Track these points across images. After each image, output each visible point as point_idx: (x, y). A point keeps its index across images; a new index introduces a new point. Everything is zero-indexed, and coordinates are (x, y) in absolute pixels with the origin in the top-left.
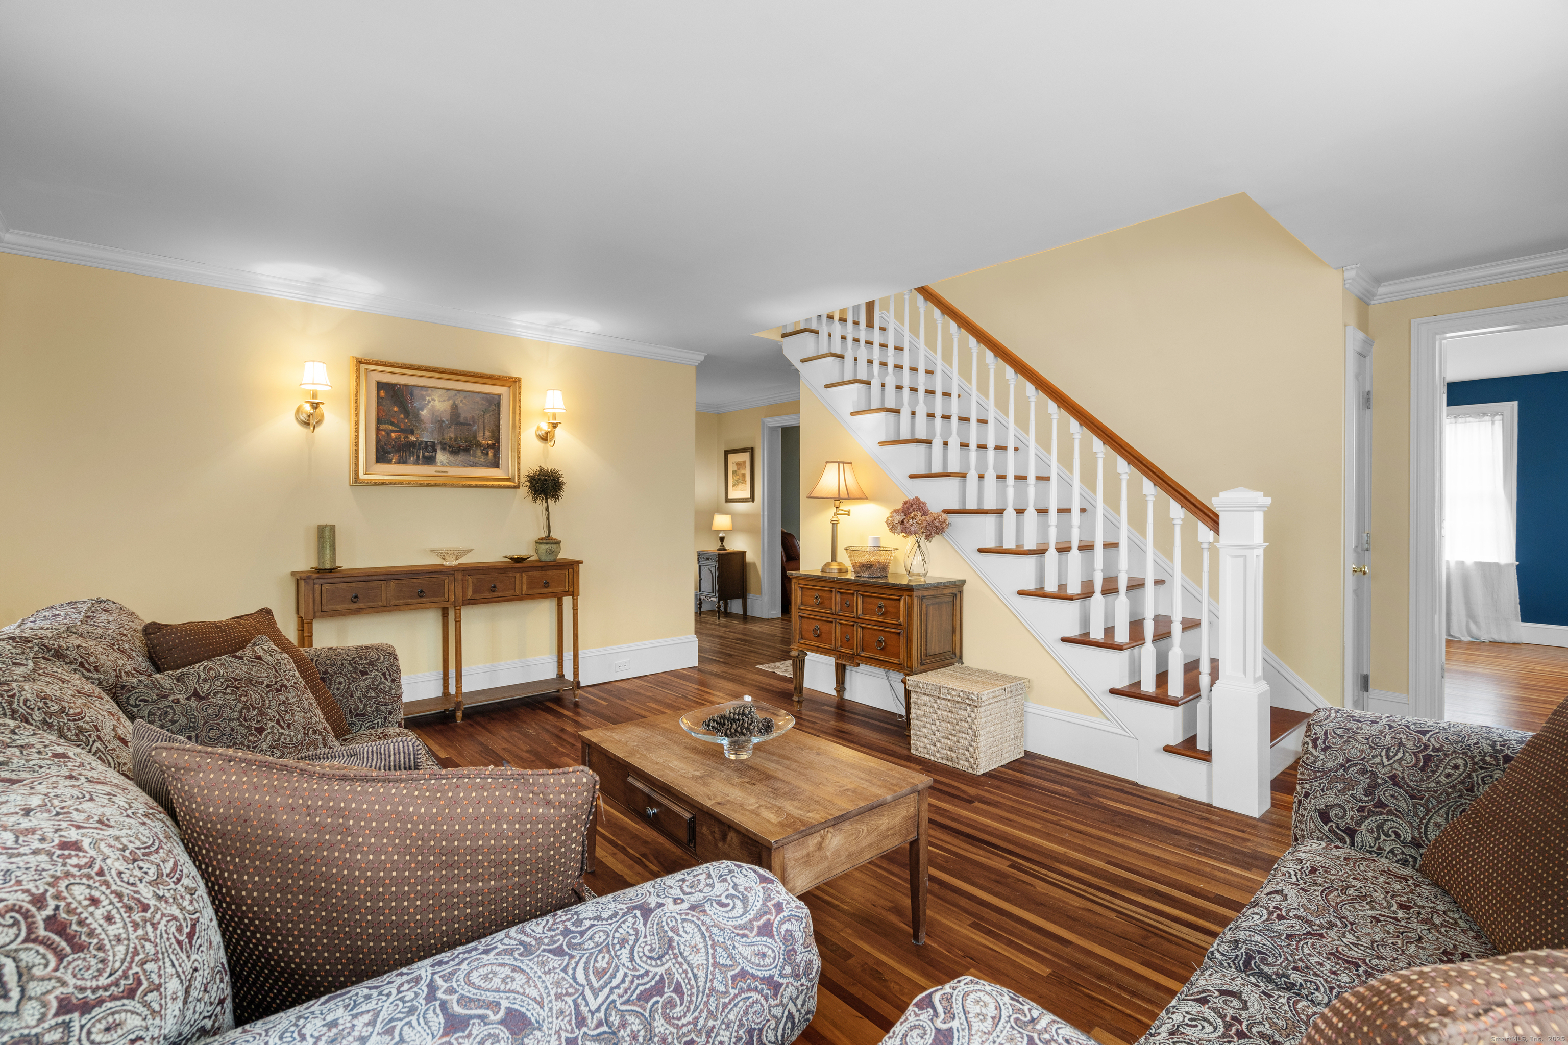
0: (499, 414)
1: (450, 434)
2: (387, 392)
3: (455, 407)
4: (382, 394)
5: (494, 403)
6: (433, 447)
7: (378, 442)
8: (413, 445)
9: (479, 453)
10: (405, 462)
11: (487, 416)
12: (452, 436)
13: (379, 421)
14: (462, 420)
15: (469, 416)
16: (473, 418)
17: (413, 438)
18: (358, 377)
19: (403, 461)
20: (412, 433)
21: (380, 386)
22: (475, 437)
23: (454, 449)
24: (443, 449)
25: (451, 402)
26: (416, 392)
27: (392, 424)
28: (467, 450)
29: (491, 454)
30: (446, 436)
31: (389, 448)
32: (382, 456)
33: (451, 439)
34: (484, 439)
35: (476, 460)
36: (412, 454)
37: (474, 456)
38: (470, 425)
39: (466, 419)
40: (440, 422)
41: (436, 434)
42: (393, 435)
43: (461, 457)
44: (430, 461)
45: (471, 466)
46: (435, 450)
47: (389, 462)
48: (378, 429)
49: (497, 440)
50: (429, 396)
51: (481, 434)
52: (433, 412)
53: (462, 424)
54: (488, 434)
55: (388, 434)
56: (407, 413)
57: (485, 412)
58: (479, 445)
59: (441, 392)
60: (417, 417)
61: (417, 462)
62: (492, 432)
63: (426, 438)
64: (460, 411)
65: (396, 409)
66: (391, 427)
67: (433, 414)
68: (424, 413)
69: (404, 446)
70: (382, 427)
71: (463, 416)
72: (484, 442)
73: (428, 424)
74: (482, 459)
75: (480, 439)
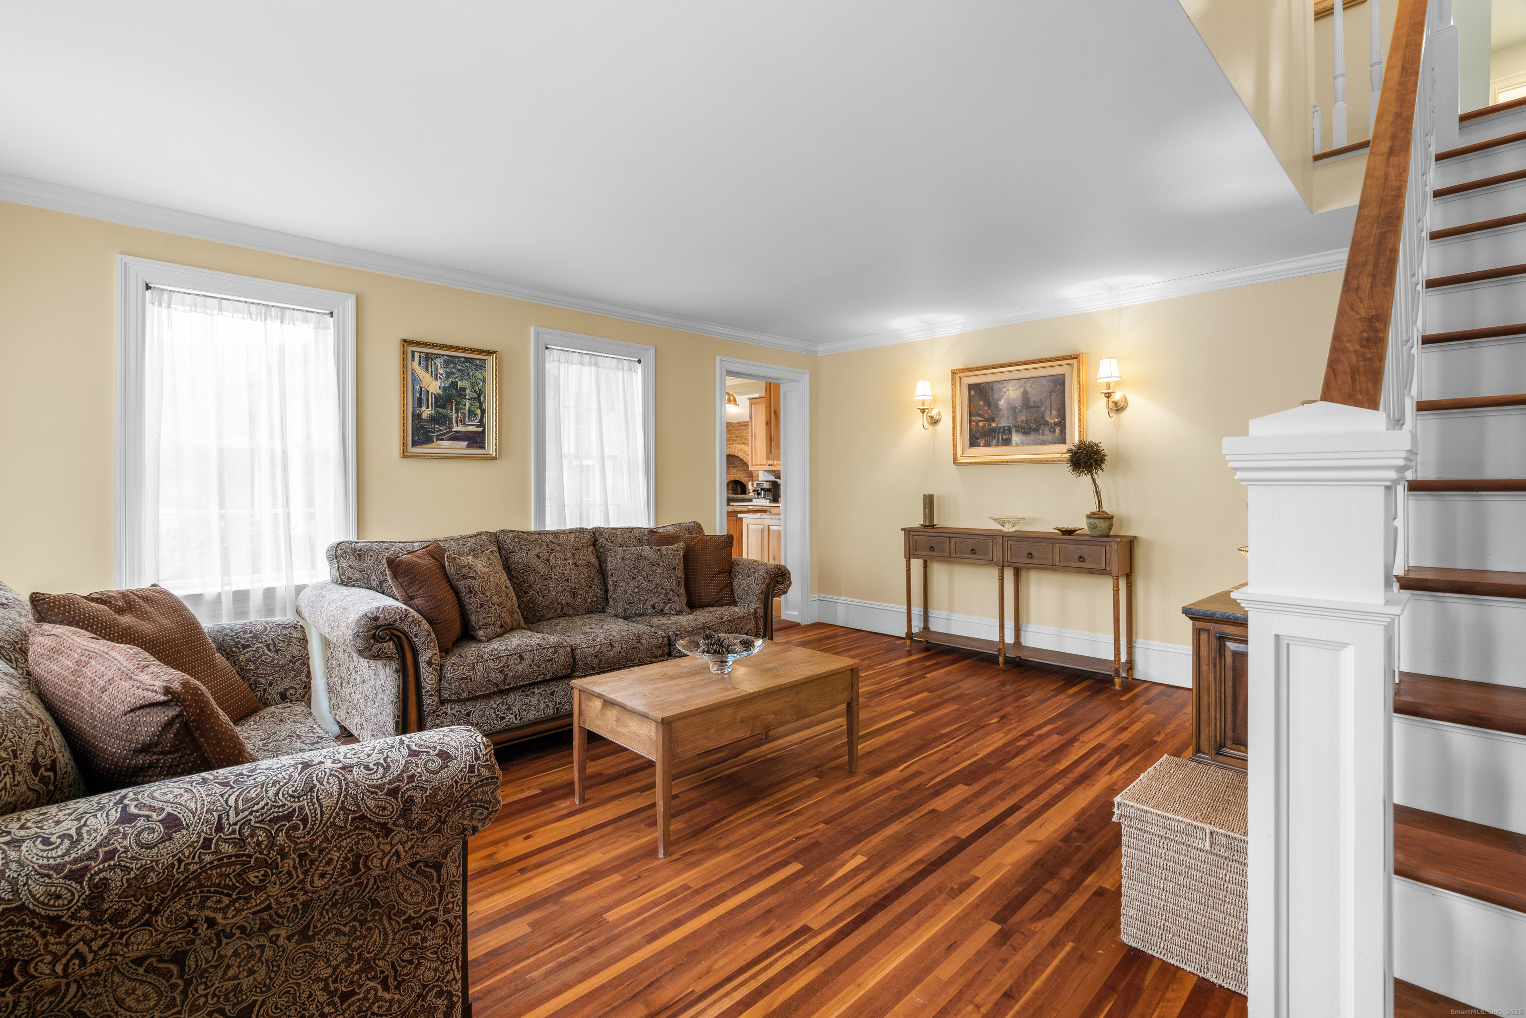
0: (1064, 392)
1: (1022, 417)
2: (975, 392)
3: (1025, 393)
4: (972, 393)
5: (1059, 383)
6: (1008, 431)
7: (971, 430)
8: (994, 430)
9: (1047, 431)
10: (989, 445)
11: (1054, 396)
12: (1024, 419)
13: (971, 415)
14: (1031, 404)
15: (1037, 399)
16: (1041, 400)
17: (994, 425)
18: (954, 384)
19: (988, 445)
20: (993, 420)
21: (971, 387)
22: (1043, 417)
23: (1026, 431)
24: (1017, 431)
25: (1022, 389)
26: (996, 386)
27: (980, 415)
28: (1036, 430)
29: (1057, 431)
30: (1019, 420)
31: (978, 435)
32: (973, 443)
33: (1023, 422)
34: (1052, 419)
35: (1045, 438)
36: (994, 437)
37: (1043, 435)
38: (1038, 407)
39: (1035, 402)
40: (1014, 409)
41: (1011, 419)
42: (980, 424)
43: (1032, 437)
44: (1007, 442)
45: (1041, 444)
46: (1010, 433)
47: (978, 446)
48: (970, 421)
49: (1063, 417)
50: (1005, 387)
51: (1048, 414)
52: (1008, 401)
53: (1031, 407)
54: (1054, 413)
55: (977, 424)
56: (988, 404)
57: (1051, 393)
58: (1046, 424)
59: (1013, 382)
60: (996, 406)
61: (997, 445)
62: (1058, 410)
63: (1004, 423)
64: (1030, 396)
65: (982, 403)
66: (979, 418)
67: (1008, 403)
68: (1002, 403)
69: (988, 432)
70: (973, 419)
71: (1032, 400)
72: (1051, 421)
73: (1005, 412)
74: (1049, 437)
75: (1047, 419)
